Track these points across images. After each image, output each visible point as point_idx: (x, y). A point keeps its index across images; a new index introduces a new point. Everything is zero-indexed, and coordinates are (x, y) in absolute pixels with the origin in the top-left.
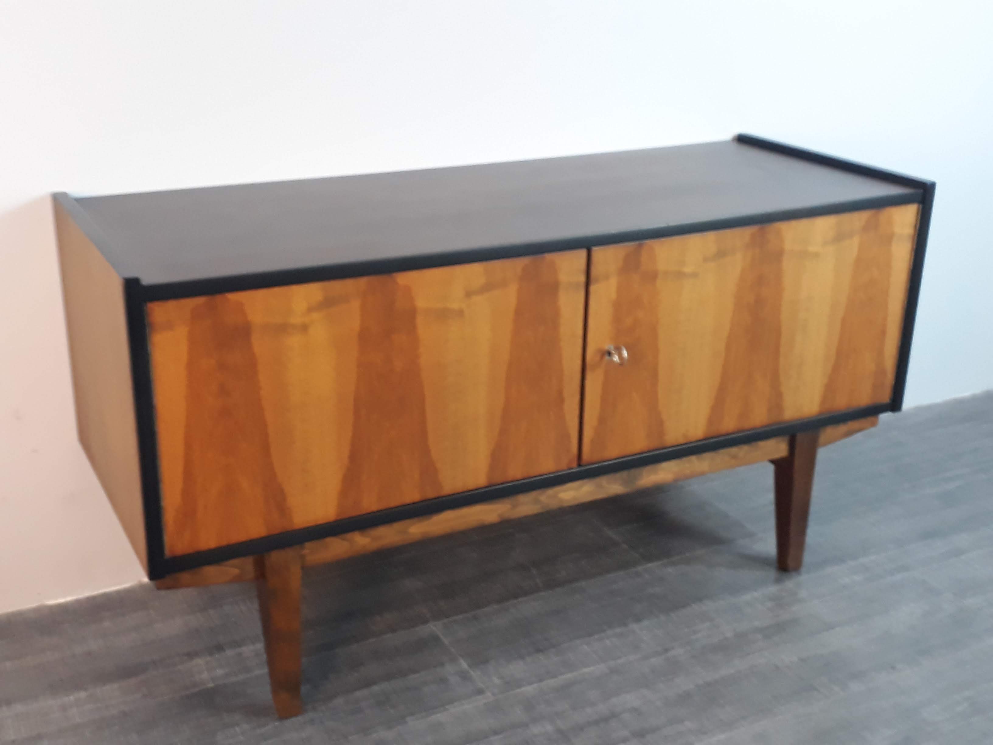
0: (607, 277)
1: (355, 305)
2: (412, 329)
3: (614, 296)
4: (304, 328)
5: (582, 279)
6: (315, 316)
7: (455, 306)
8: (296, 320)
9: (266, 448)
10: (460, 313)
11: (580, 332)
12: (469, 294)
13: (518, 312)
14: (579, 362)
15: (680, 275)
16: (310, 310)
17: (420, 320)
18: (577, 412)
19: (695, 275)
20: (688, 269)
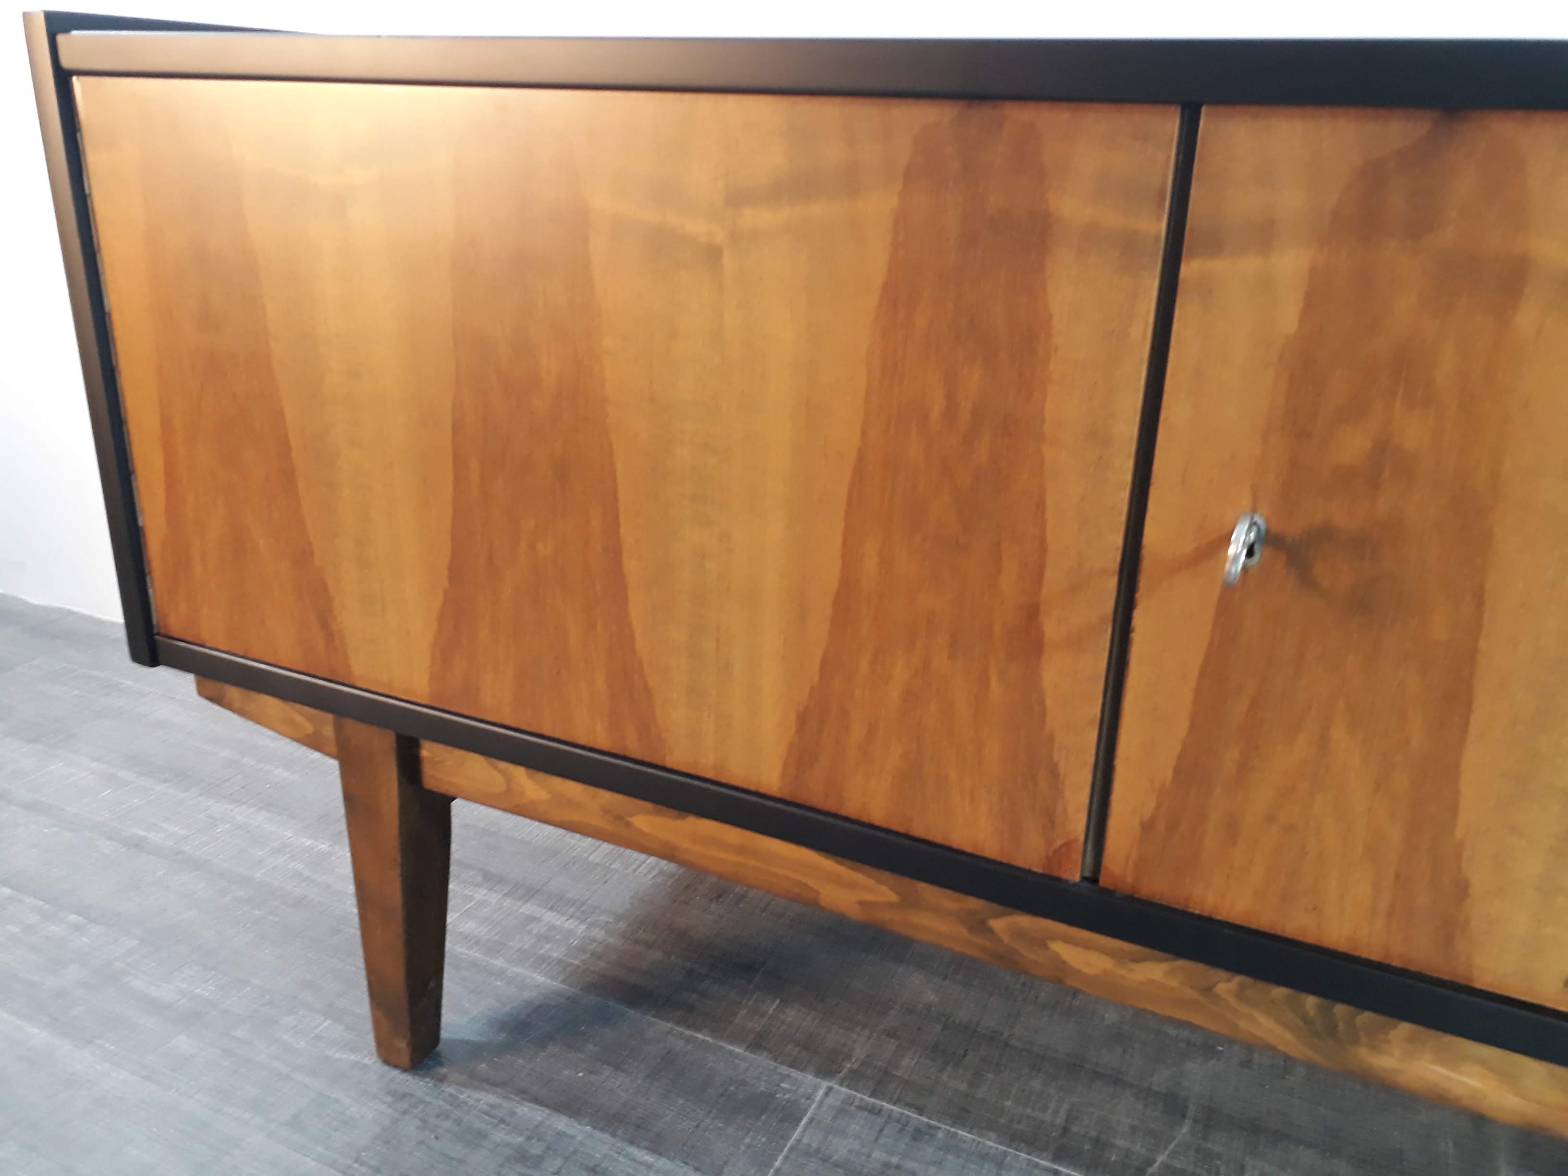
10: (713, 255)
14: (1114, 538)
17: (599, 251)
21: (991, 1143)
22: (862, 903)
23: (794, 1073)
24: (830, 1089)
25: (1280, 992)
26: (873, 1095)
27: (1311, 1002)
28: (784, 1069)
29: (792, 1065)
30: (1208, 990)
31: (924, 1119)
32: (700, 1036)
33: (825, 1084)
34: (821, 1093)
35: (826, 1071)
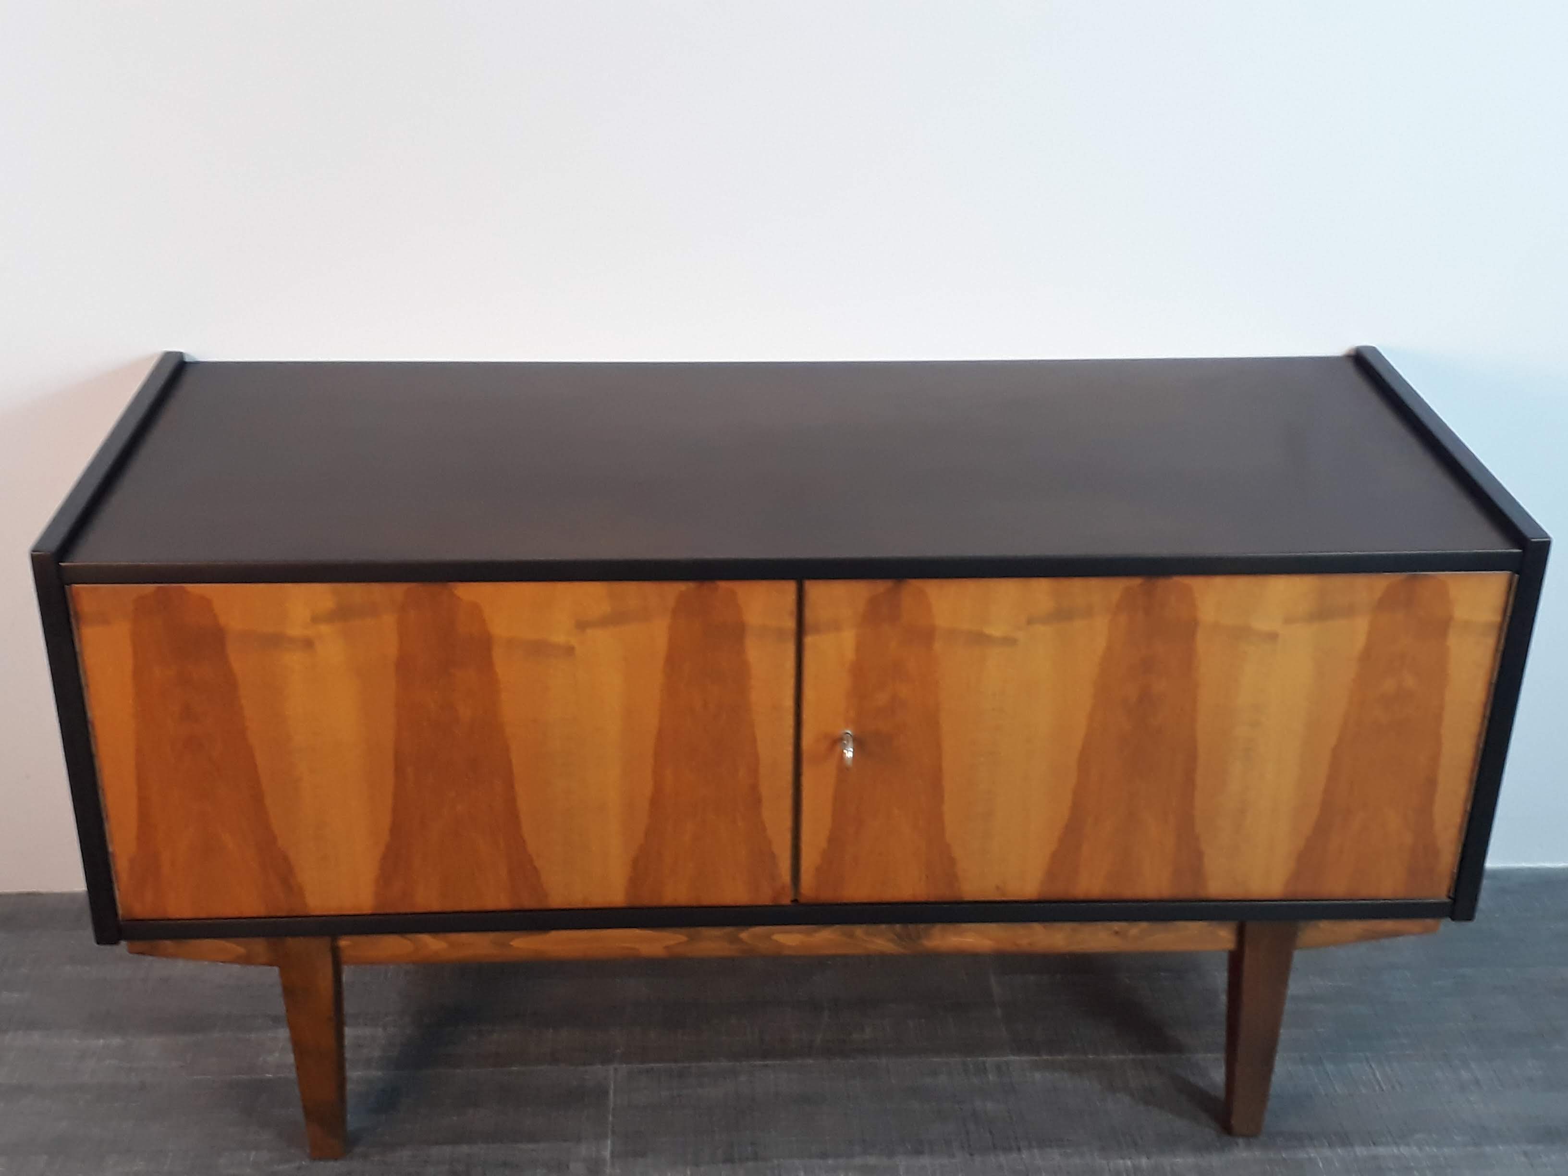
0: (836, 626)
1: (389, 620)
2: (486, 664)
3: (850, 654)
4: (308, 644)
5: (790, 624)
6: (324, 629)
7: (560, 638)
8: (295, 631)
9: (258, 798)
10: (570, 651)
11: (789, 702)
12: (582, 626)
13: (672, 661)
14: (789, 749)
15: (980, 639)
16: (316, 619)
17: (499, 655)
18: (788, 823)
19: (1009, 641)
20: (996, 631)
21: (725, 1064)
22: (667, 947)
23: (588, 1068)
24: (616, 1069)
25: (883, 926)
26: (643, 1062)
27: (898, 927)
28: (581, 1068)
29: (584, 1064)
30: (851, 936)
31: (680, 1065)
32: (514, 1068)
33: (611, 1068)
34: (612, 1072)
35: (606, 1060)
